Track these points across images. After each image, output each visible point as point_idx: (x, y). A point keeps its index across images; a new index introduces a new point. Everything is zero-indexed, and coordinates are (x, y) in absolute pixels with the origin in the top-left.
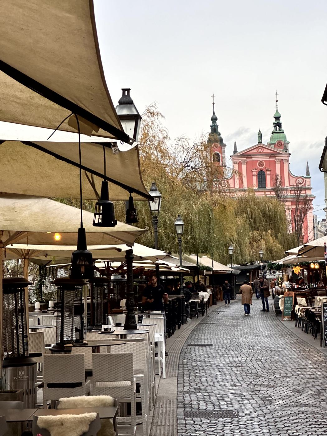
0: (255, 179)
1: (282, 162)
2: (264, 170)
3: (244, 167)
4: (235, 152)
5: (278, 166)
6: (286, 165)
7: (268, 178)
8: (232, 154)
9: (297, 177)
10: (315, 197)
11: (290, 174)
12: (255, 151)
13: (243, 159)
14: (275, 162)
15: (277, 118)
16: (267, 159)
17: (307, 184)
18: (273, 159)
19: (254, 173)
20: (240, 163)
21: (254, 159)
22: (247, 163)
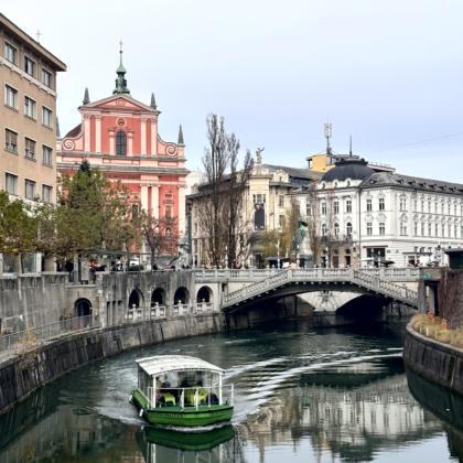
0: (112, 141)
1: (149, 122)
2: (125, 130)
3: (98, 124)
4: (86, 102)
5: (143, 127)
6: (153, 127)
7: (130, 143)
8: (82, 104)
9: (168, 144)
10: (189, 172)
11: (159, 139)
12: (113, 104)
13: (97, 113)
14: (139, 121)
15: (121, 74)
16: (130, 116)
17: (180, 154)
18: (138, 117)
19: (112, 133)
20: (93, 118)
21: (112, 114)
22: (102, 119)
